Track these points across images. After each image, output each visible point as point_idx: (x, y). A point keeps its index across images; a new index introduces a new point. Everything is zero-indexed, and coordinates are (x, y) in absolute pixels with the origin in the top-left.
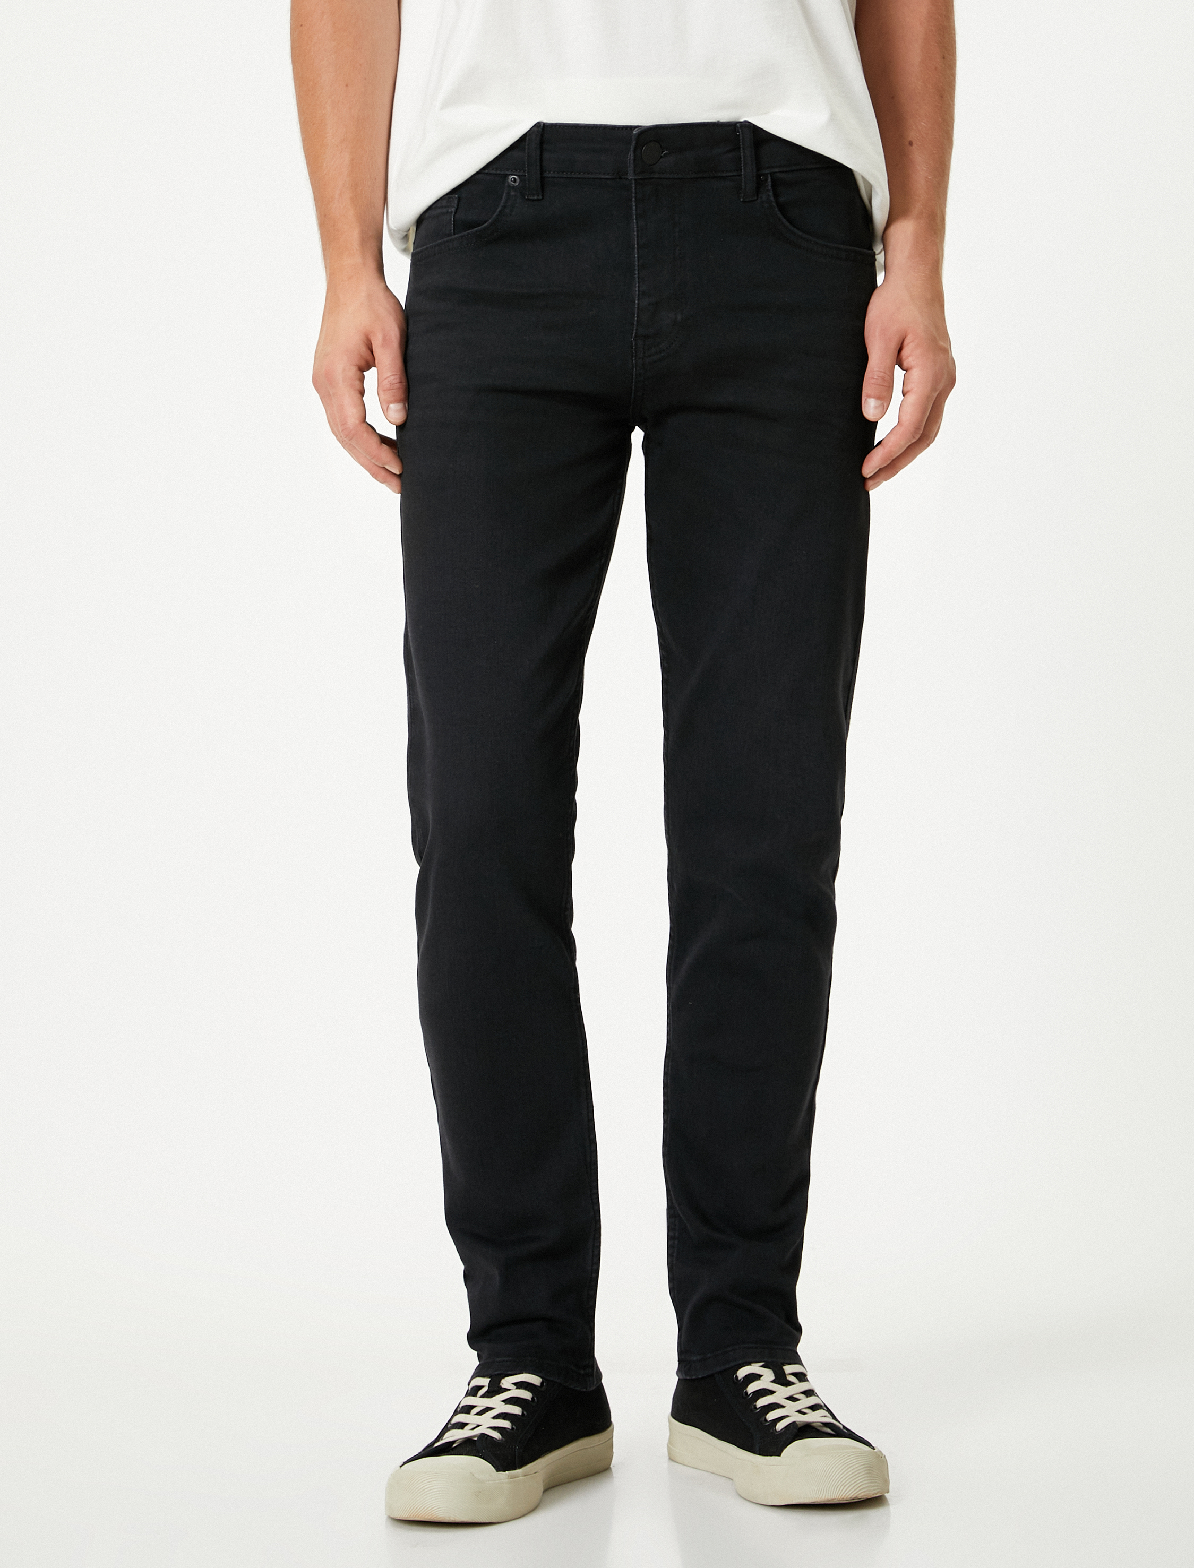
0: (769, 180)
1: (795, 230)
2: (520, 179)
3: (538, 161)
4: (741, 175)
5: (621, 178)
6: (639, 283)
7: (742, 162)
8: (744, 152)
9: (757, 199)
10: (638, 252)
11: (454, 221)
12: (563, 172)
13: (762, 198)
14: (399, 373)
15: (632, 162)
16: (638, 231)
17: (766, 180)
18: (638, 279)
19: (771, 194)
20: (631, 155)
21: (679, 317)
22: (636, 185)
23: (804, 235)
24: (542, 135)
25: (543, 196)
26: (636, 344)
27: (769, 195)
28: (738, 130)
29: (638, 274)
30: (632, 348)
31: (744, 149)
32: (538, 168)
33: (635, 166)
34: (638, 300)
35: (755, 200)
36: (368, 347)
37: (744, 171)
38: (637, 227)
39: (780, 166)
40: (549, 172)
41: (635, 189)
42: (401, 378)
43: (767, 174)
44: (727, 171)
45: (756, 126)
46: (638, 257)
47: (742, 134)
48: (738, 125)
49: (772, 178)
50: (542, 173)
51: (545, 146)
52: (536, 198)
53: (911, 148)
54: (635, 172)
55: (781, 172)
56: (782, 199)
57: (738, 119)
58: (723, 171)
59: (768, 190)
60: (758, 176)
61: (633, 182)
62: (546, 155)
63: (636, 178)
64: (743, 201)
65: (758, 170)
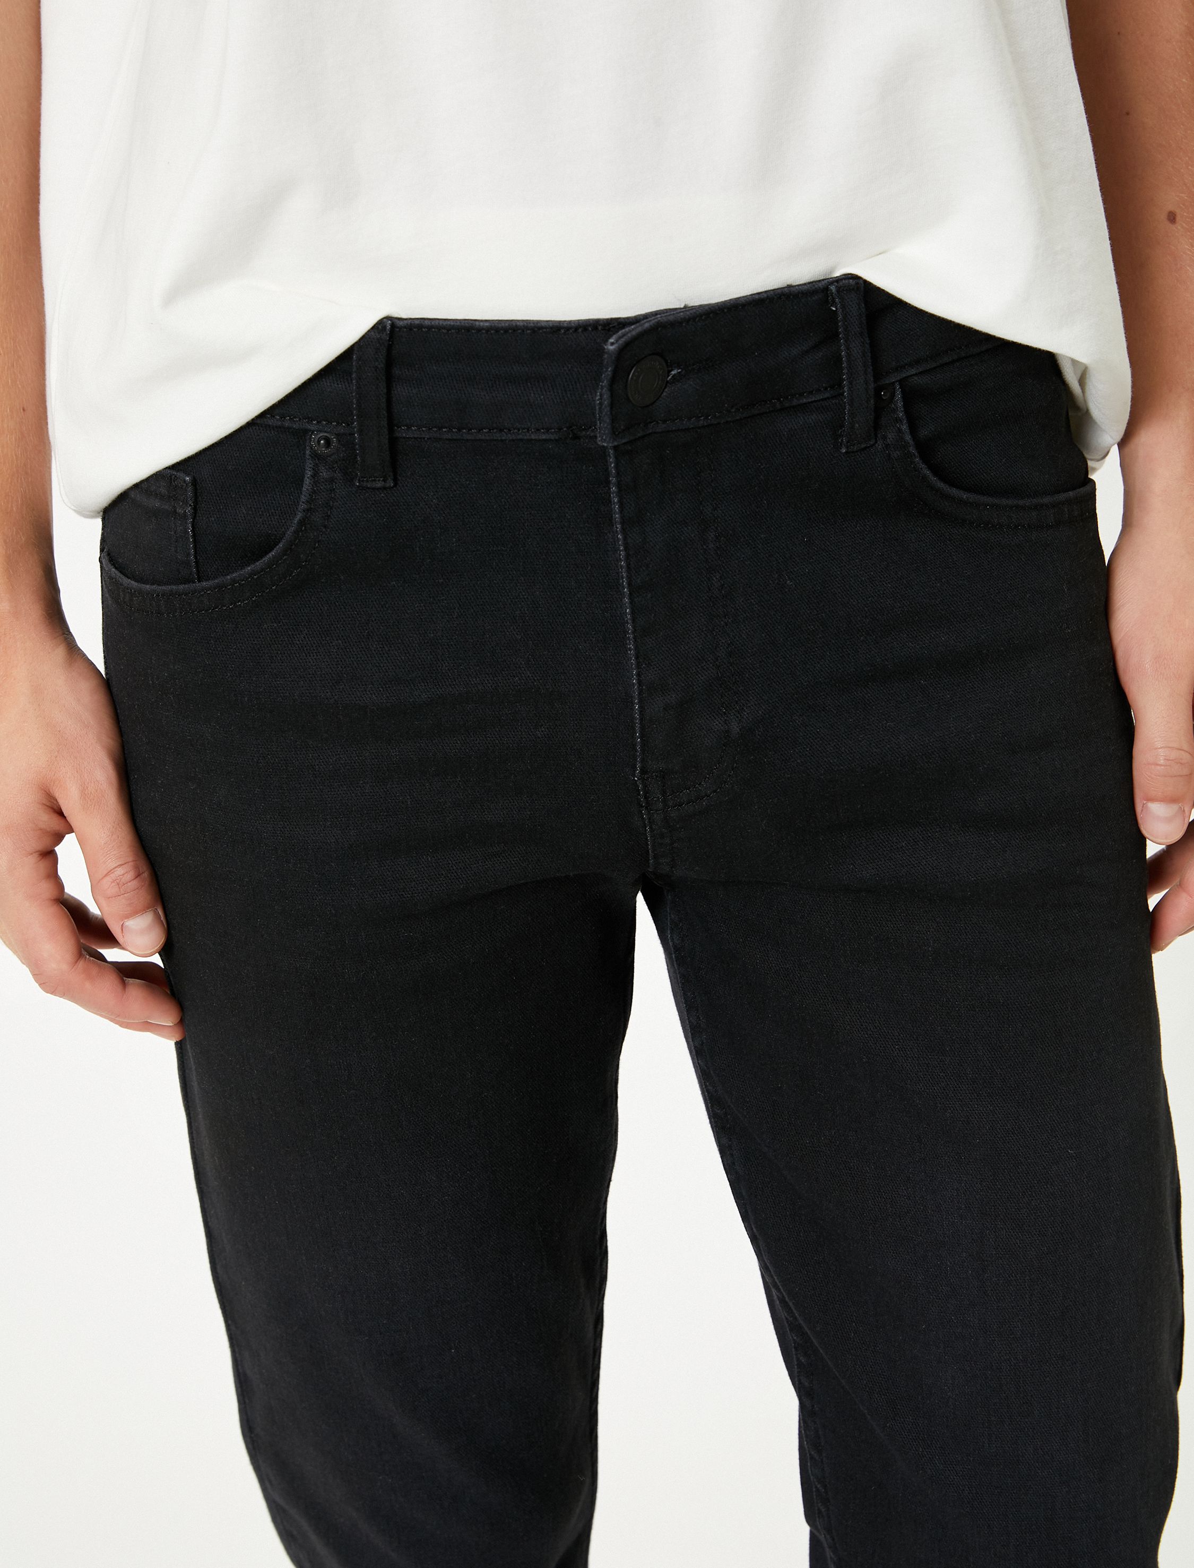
0: (899, 396)
1: (954, 492)
2: (339, 441)
3: (384, 405)
4: (842, 394)
5: (576, 437)
6: (638, 666)
7: (845, 371)
8: (848, 348)
9: (876, 442)
10: (632, 602)
11: (194, 536)
12: (440, 428)
13: (884, 438)
14: (131, 859)
15: (606, 410)
16: (628, 557)
17: (893, 395)
18: (637, 658)
19: (905, 427)
20: (601, 396)
21: (735, 728)
22: (616, 458)
23: (972, 497)
24: (390, 348)
25: (395, 480)
26: (645, 786)
27: (900, 430)
28: (833, 300)
29: (636, 648)
30: (639, 794)
31: (846, 340)
32: (384, 423)
33: (614, 419)
34: (640, 702)
35: (872, 446)
36: (52, 808)
37: (850, 389)
38: (626, 549)
39: (918, 362)
40: (409, 427)
41: (617, 467)
42: (136, 867)
43: (893, 383)
44: (811, 392)
45: (870, 284)
46: (632, 613)
47: (843, 307)
48: (833, 288)
49: (903, 392)
50: (391, 430)
51: (396, 371)
52: (379, 484)
53: (1173, 227)
54: (614, 433)
55: (921, 373)
56: (924, 433)
57: (831, 272)
58: (801, 395)
59: (898, 420)
60: (878, 390)
61: (611, 452)
62: (400, 391)
63: (616, 444)
64: (846, 452)
65: (877, 376)
